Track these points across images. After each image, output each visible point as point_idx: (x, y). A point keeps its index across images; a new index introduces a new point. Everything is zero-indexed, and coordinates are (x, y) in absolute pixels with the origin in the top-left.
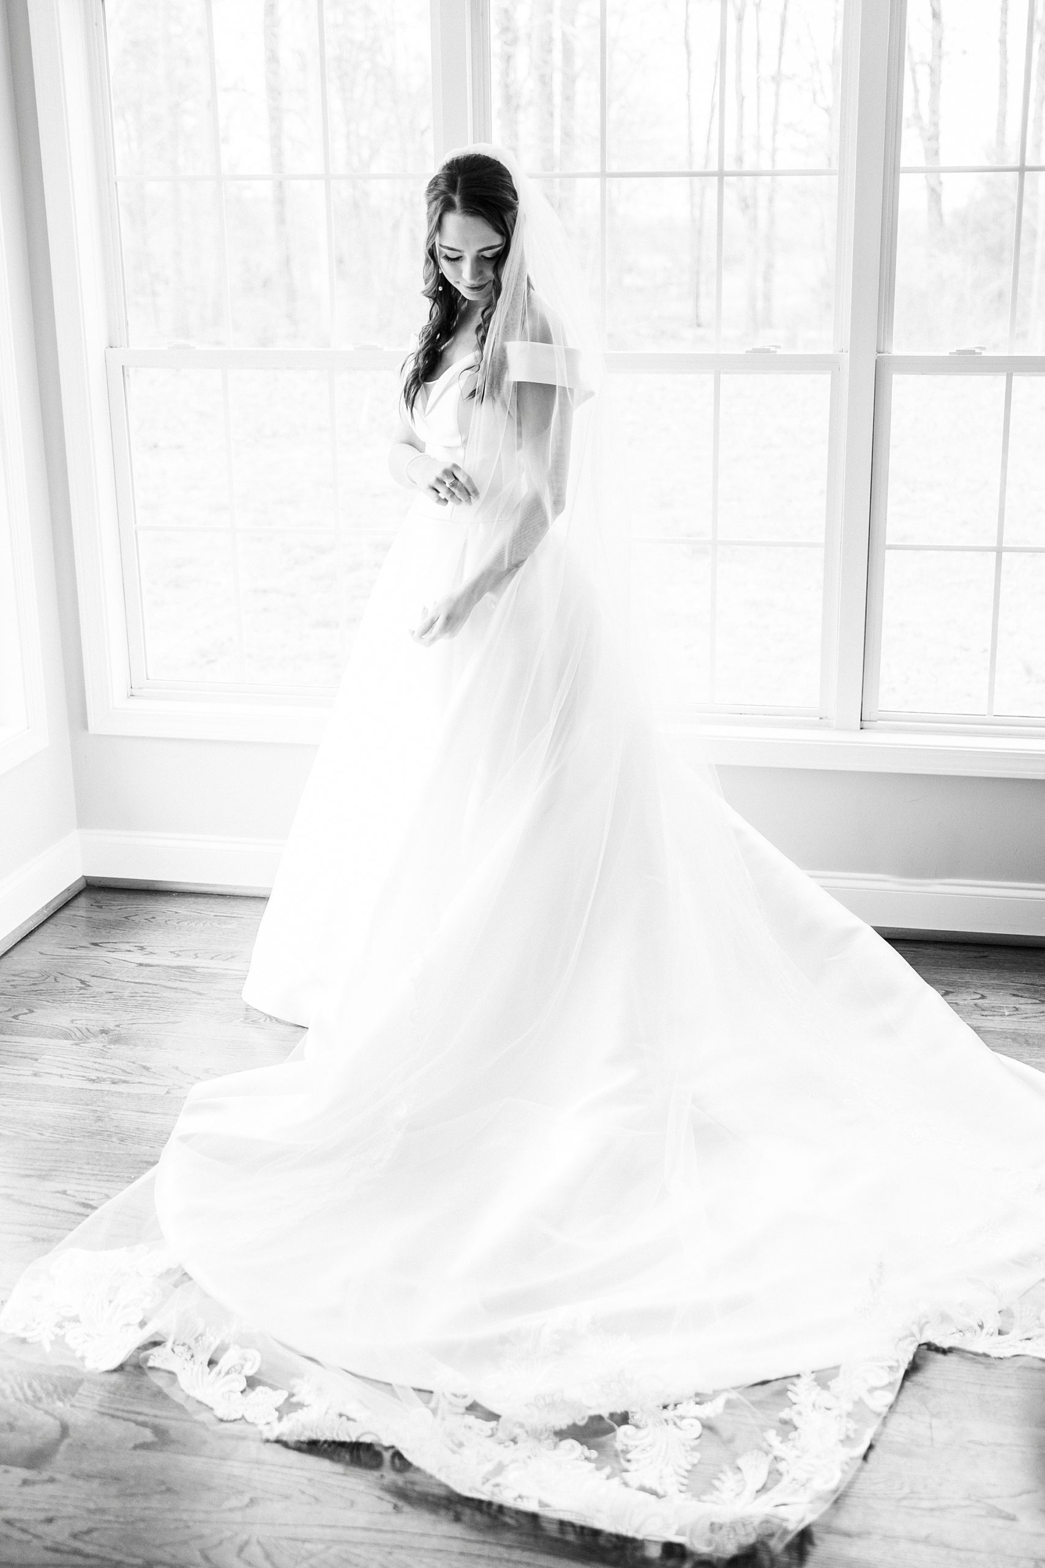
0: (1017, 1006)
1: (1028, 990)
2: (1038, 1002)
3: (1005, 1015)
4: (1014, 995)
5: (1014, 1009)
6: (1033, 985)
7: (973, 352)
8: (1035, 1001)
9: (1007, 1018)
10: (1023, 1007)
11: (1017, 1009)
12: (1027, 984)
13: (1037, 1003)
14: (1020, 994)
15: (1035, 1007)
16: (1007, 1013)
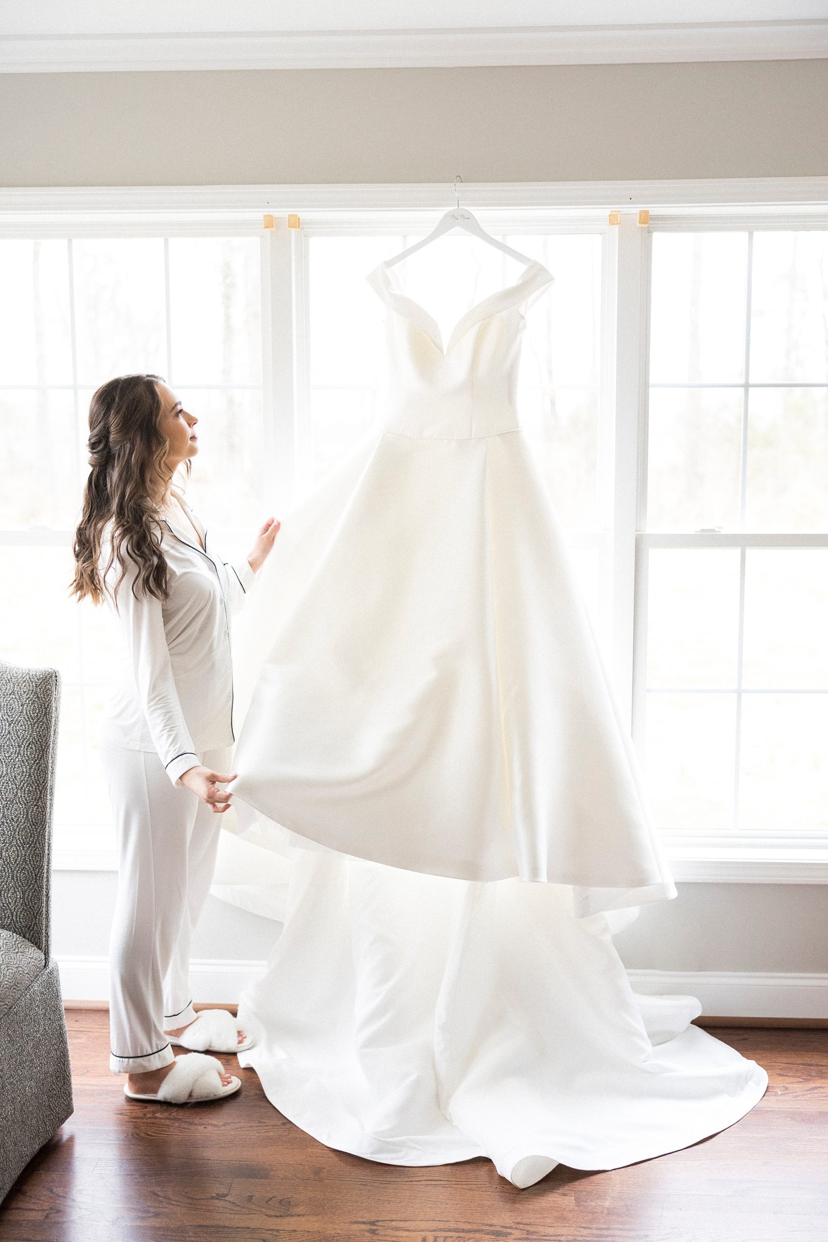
0: (787, 1085)
1: (790, 1069)
2: (802, 1080)
3: (778, 1095)
4: (780, 1075)
5: (784, 1089)
6: (794, 1064)
7: (713, 530)
8: (799, 1080)
9: (781, 1098)
10: (791, 1086)
11: (787, 1089)
12: (788, 1064)
13: (801, 1082)
14: (785, 1074)
15: (801, 1085)
16: (779, 1093)
